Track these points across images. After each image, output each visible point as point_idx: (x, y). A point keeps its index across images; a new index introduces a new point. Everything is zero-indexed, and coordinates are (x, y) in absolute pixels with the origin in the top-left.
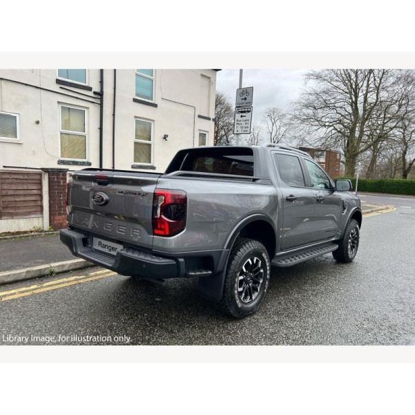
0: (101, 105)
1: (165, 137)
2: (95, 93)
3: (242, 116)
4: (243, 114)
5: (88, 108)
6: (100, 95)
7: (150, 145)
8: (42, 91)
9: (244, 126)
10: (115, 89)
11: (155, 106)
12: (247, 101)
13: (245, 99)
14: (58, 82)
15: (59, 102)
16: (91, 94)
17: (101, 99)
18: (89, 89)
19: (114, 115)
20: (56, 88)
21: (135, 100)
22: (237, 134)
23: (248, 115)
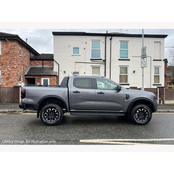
0: (105, 64)
1: (134, 72)
2: (103, 60)
3: (143, 60)
4: (144, 59)
5: (101, 66)
6: (105, 61)
7: (127, 76)
8: (86, 64)
9: (144, 64)
10: (111, 57)
11: (129, 60)
12: (145, 53)
13: (144, 52)
14: (91, 60)
15: (91, 66)
16: (102, 61)
17: (105, 62)
18: (101, 59)
19: (110, 67)
20: (90, 62)
21: (119, 60)
22: (142, 68)
23: (145, 59)
